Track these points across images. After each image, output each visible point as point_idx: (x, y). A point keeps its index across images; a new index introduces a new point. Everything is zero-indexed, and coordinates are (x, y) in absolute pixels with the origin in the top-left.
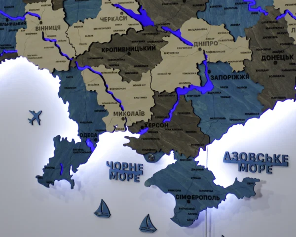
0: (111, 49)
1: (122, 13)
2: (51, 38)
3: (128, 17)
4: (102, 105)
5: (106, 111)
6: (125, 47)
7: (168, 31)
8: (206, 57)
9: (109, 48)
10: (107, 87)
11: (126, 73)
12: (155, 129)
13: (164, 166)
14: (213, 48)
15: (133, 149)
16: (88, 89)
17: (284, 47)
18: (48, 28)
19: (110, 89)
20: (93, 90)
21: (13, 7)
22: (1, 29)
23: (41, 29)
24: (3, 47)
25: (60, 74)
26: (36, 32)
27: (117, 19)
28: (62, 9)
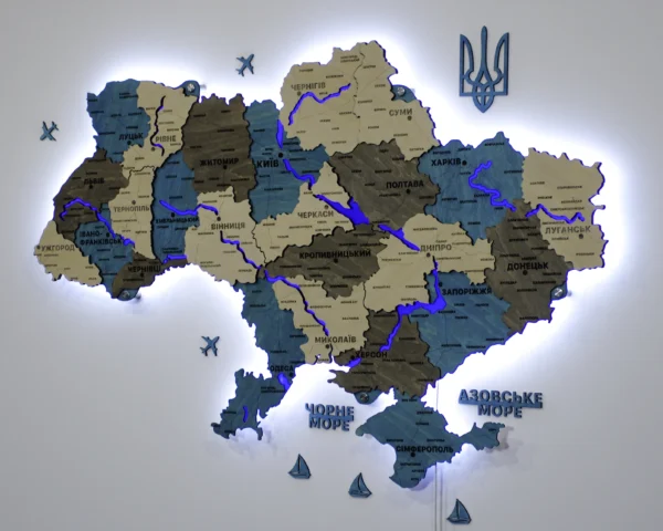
0: (312, 255)
1: (326, 207)
2: (232, 240)
3: (335, 212)
4: (300, 328)
5: (305, 336)
6: (331, 252)
7: (387, 230)
8: (436, 265)
9: (309, 253)
10: (306, 305)
11: (332, 286)
12: (369, 360)
13: (382, 409)
14: (445, 253)
15: (341, 386)
16: (282, 307)
17: (536, 253)
18: (228, 226)
19: (311, 307)
20: (288, 309)
21: (181, 197)
22: (164, 227)
23: (220, 226)
24: (167, 251)
25: (244, 287)
26: (212, 231)
27: (320, 214)
28: (247, 201)
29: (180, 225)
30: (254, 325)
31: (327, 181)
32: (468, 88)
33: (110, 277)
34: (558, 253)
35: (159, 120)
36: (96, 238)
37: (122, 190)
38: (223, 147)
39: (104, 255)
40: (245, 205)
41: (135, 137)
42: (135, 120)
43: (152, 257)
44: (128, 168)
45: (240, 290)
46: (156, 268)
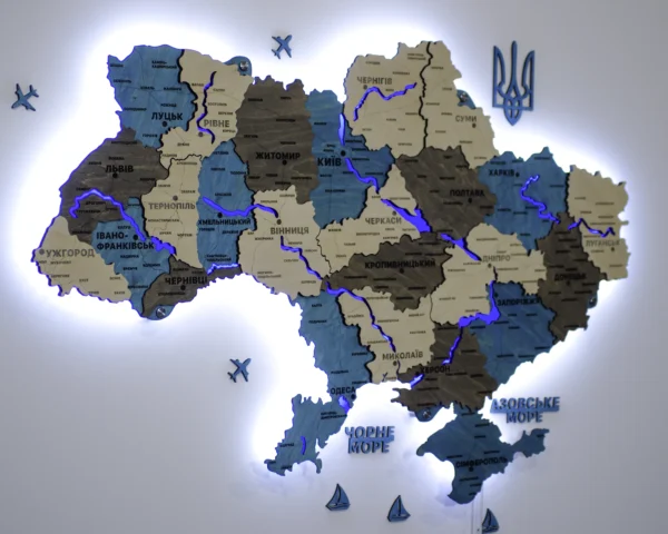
0: (378, 264)
1: (394, 213)
2: (295, 246)
3: (403, 219)
4: (367, 345)
5: (372, 353)
6: (397, 261)
8: (496, 275)
9: (375, 263)
10: (373, 318)
11: (398, 299)
12: (433, 375)
14: (504, 264)
15: (403, 405)
16: (348, 321)
18: (289, 231)
19: (378, 321)
20: (355, 324)
21: (230, 195)
22: (209, 230)
23: (280, 231)
24: (211, 259)
25: (302, 300)
26: (272, 236)
27: (388, 221)
28: (311, 202)
29: (229, 228)
30: (312, 344)
31: (396, 186)
32: (500, 100)
33: (138, 290)
34: (596, 264)
35: (208, 100)
36: (118, 241)
37: (159, 182)
38: (283, 138)
39: (130, 263)
40: (309, 207)
41: (173, 117)
42: (171, 97)
43: (199, 265)
44: (169, 156)
45: (297, 304)
46: (202, 280)
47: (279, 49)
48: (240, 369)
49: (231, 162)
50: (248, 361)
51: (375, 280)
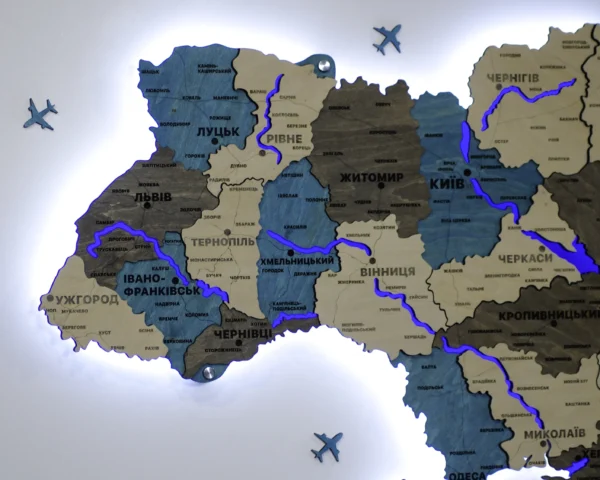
0: (518, 315)
1: (542, 249)
2: (395, 292)
3: (555, 256)
4: (501, 419)
5: (508, 429)
6: (547, 311)
9: (514, 313)
10: (511, 384)
11: (547, 359)
16: (474, 388)
18: (387, 272)
19: (518, 389)
20: (483, 392)
21: (305, 227)
22: (276, 271)
23: (373, 272)
24: (280, 307)
25: (408, 360)
26: (362, 278)
27: (533, 258)
28: (419, 236)
29: (303, 268)
30: (422, 415)
31: (544, 213)
33: (178, 346)
35: (273, 110)
36: (153, 285)
37: (205, 213)
38: (379, 155)
39: (168, 312)
40: (416, 243)
41: (226, 133)
42: (225, 107)
43: (260, 316)
44: (217, 180)
45: (400, 365)
46: (264, 333)
47: (384, 43)
48: (329, 445)
49: (306, 186)
50: (339, 436)
51: (514, 335)
